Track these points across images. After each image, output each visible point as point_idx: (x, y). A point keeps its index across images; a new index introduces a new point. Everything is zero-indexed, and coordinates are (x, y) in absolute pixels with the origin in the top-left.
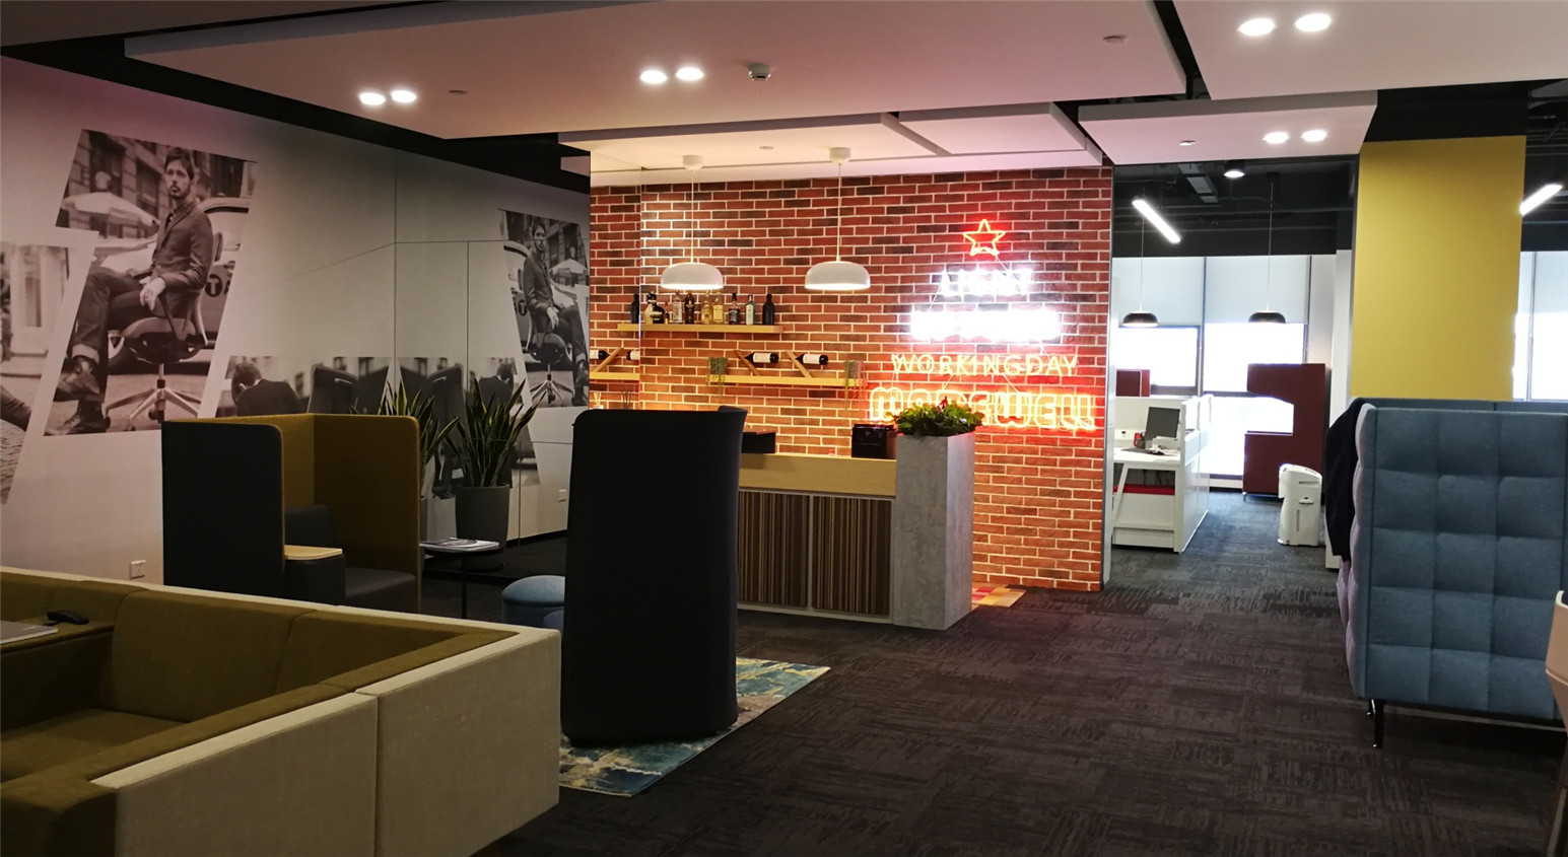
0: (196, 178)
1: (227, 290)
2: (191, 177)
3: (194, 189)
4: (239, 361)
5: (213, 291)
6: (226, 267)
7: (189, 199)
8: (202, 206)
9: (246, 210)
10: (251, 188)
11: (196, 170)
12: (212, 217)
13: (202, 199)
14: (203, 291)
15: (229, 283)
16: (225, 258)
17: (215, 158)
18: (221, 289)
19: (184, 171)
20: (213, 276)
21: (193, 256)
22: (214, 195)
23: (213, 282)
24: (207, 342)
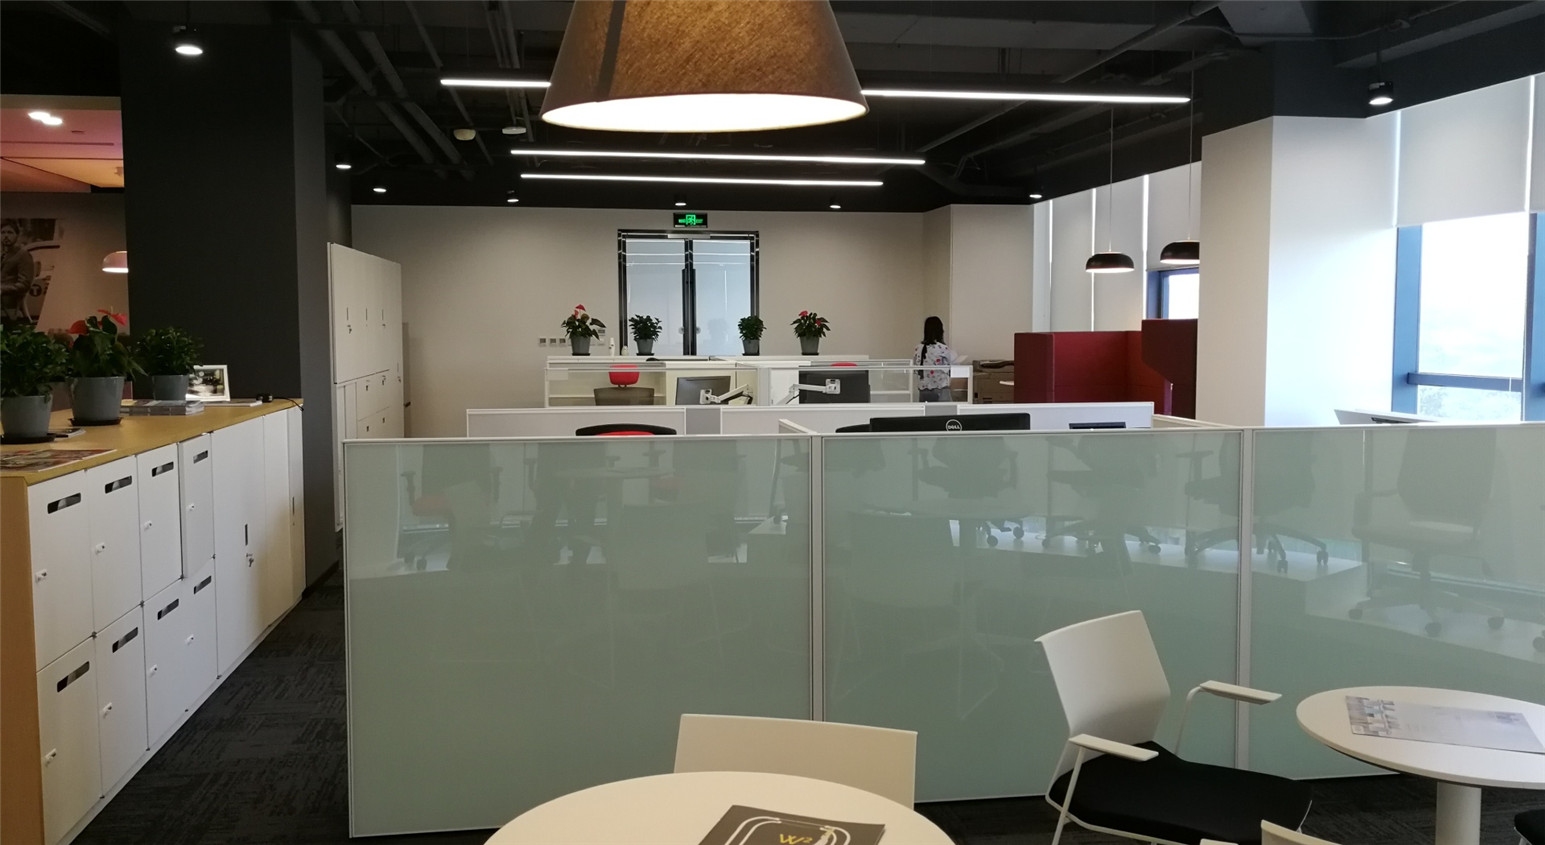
0: (21, 233)
1: (45, 293)
2: (17, 232)
3: (19, 239)
4: (56, 332)
5: (35, 293)
6: (44, 279)
7: (16, 245)
8: (25, 248)
9: (58, 247)
10: (61, 233)
11: (21, 229)
12: (32, 253)
13: (25, 244)
14: (28, 294)
15: (46, 288)
16: (43, 275)
17: (35, 221)
18: (41, 291)
19: (12, 230)
20: (34, 285)
21: (19, 275)
22: (34, 241)
23: (35, 289)
24: (31, 321)
